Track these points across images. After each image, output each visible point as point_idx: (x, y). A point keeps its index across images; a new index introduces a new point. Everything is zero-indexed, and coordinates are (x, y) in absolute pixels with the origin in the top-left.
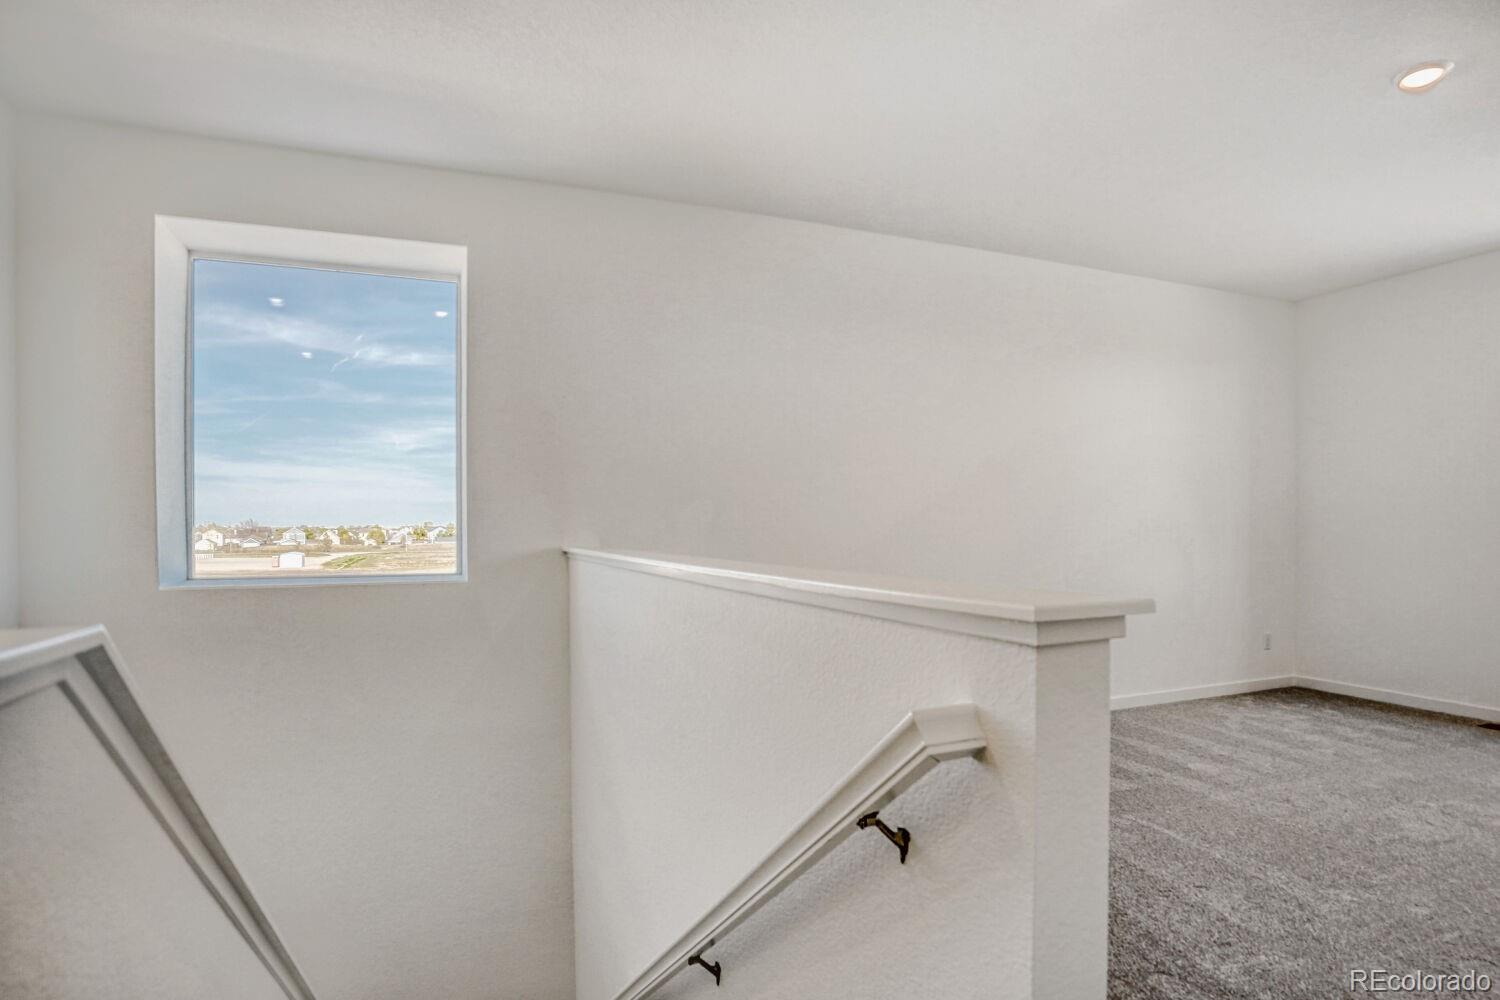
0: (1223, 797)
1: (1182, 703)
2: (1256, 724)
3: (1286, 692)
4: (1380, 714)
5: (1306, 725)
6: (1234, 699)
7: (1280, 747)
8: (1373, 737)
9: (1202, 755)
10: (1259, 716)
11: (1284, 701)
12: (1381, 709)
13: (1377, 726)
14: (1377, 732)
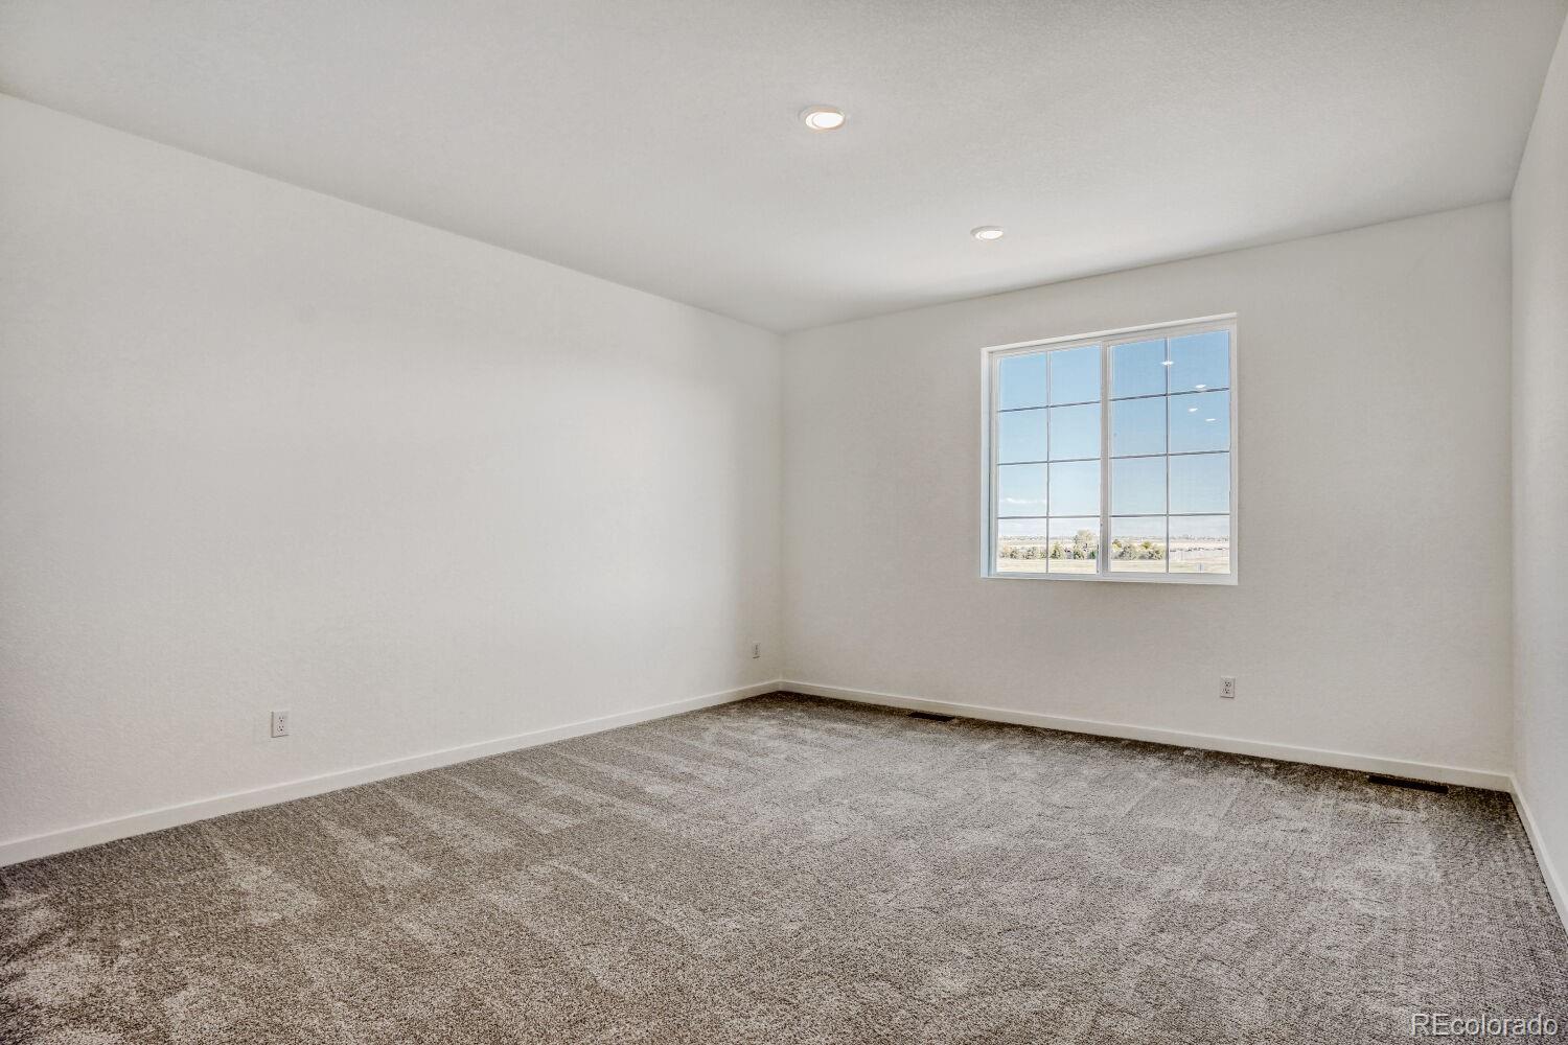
0: (663, 823)
1: (671, 718)
2: (731, 734)
3: (772, 698)
4: (840, 712)
5: (773, 731)
6: (720, 710)
7: (741, 756)
8: (825, 737)
9: (663, 773)
10: (736, 725)
11: (766, 708)
12: (841, 707)
13: (830, 725)
14: (829, 731)
